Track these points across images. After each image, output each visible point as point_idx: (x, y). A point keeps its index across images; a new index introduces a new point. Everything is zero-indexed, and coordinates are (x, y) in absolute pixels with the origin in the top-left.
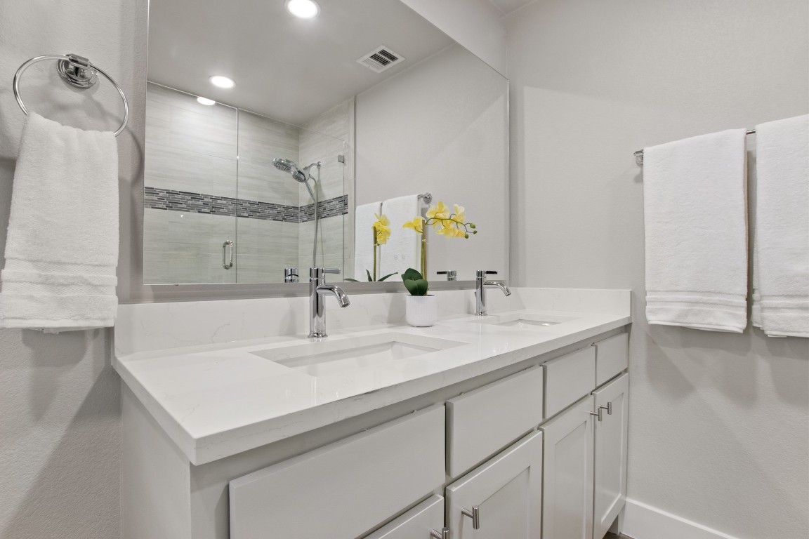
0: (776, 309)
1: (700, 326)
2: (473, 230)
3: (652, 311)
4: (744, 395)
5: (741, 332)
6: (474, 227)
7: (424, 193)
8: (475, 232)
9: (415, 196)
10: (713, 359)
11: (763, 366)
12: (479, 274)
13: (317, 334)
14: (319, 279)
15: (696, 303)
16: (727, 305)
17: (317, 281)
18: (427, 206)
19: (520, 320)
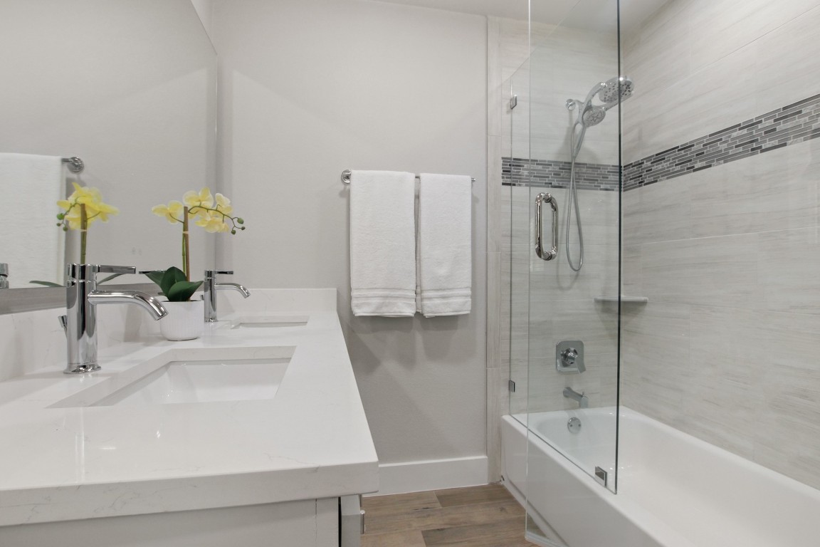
0: (430, 298)
1: (393, 314)
2: (241, 226)
3: (357, 306)
4: (408, 360)
5: (412, 315)
6: (242, 222)
7: (69, 157)
8: (243, 229)
9: (57, 159)
10: (392, 337)
11: (419, 338)
12: (209, 274)
13: (84, 367)
14: (88, 282)
15: (386, 297)
16: (405, 298)
17: (83, 284)
18: (74, 176)
19: (241, 324)
